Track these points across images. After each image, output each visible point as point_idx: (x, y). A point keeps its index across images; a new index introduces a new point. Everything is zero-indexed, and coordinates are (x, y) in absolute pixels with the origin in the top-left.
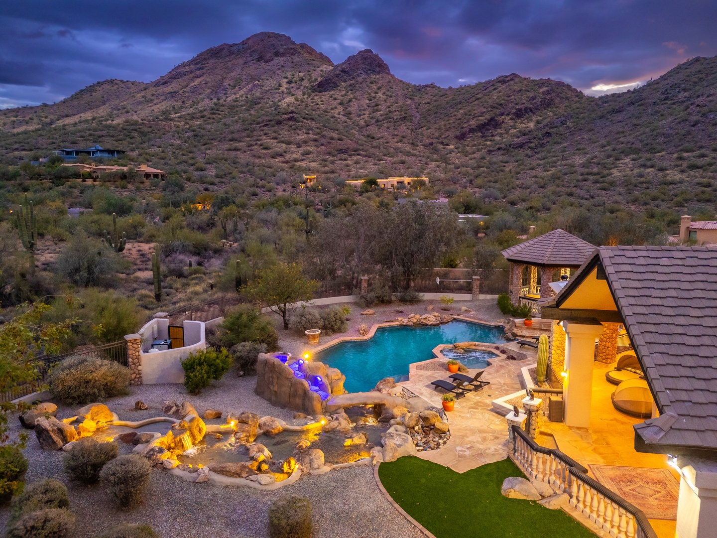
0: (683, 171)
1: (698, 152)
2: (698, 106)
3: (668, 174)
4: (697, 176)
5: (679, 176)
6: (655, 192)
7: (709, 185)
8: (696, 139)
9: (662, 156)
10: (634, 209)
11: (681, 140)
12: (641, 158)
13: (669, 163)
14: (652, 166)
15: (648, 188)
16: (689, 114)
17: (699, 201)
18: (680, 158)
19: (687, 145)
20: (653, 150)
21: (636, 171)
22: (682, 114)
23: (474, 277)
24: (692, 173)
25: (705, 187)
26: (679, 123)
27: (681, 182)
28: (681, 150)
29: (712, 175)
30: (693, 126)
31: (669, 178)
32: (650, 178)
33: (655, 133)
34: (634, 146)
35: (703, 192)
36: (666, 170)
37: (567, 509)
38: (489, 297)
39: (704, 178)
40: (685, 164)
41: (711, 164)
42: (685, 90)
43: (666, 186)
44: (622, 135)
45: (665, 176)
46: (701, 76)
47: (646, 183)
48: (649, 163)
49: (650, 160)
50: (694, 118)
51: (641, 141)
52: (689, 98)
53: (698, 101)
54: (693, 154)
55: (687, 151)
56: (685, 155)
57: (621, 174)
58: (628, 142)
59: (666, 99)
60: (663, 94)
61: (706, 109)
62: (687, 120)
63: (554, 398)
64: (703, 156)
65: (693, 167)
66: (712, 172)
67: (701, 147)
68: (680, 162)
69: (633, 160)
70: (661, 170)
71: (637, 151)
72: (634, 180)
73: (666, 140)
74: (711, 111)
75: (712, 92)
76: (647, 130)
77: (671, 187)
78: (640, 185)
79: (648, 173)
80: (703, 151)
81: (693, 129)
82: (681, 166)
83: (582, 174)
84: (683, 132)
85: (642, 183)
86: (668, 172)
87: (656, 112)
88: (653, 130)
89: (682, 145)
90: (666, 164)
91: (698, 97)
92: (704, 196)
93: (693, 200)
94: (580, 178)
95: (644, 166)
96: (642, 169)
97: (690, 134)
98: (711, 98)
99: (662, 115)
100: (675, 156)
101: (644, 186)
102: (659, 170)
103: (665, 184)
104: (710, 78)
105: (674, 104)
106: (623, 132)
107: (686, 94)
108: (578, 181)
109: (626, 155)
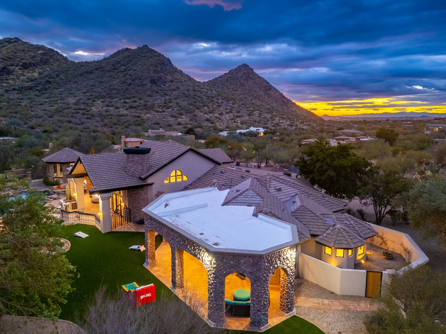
0: (127, 109)
1: (133, 100)
2: (130, 75)
3: (120, 111)
4: (133, 112)
5: (125, 112)
6: (115, 120)
7: (139, 117)
8: (131, 93)
9: (116, 101)
10: (105, 130)
11: (124, 93)
12: (106, 101)
13: (120, 105)
14: (112, 106)
15: (111, 118)
16: (126, 79)
17: (135, 125)
18: (125, 102)
19: (127, 95)
20: (111, 97)
21: (105, 108)
22: (123, 78)
23: (28, 172)
24: (131, 110)
25: (138, 118)
26: (122, 83)
27: (127, 115)
28: (125, 98)
29: (139, 111)
30: (129, 85)
31: (121, 113)
32: (112, 112)
33: (111, 87)
34: (101, 94)
35: (137, 120)
36: (119, 108)
37: (79, 223)
38: (37, 180)
39: (137, 113)
40: (128, 106)
41: (139, 106)
42: (123, 65)
43: (120, 117)
44: (94, 87)
45: (119, 112)
46: (130, 58)
47: (110, 115)
48: (110, 104)
49: (111, 102)
50: (129, 82)
51: (105, 92)
52: (125, 70)
53: (130, 72)
54: (131, 101)
55: (128, 99)
56: (127, 101)
57: (97, 110)
58: (98, 92)
59: (115, 69)
60: (112, 66)
61: (134, 77)
62: (126, 82)
63: (73, 202)
64: (135, 102)
65: (131, 107)
66: (140, 110)
67: (134, 97)
68: (125, 105)
69: (102, 102)
70: (117, 108)
71: (103, 97)
72: (104, 114)
73: (117, 92)
74: (136, 79)
75: (135, 68)
76: (107, 85)
77: (122, 117)
78: (107, 116)
79: (111, 110)
80: (135, 99)
81: (129, 87)
82: (126, 106)
83: (75, 109)
84: (125, 89)
85: (108, 115)
86: (120, 109)
87: (111, 76)
88: (110, 86)
89: (125, 95)
90: (118, 105)
91: (130, 70)
92: (137, 123)
93: (133, 125)
94: (74, 111)
95: (108, 106)
96: (107, 108)
97: (128, 90)
98: (135, 72)
99: (114, 78)
100: (122, 101)
101: (110, 117)
102: (116, 108)
103: (119, 116)
104: (134, 60)
105: (119, 72)
106: (95, 86)
107: (124, 68)
108: (73, 113)
109: (98, 99)
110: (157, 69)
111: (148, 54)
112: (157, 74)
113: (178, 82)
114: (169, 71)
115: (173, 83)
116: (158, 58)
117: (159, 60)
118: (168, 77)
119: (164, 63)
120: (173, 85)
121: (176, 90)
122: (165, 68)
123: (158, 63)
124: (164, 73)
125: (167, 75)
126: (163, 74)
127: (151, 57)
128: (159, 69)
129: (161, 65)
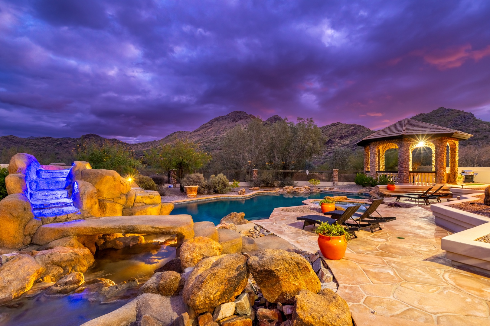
38: (346, 183)
110: (456, 123)
111: (445, 113)
112: (457, 127)
113: (485, 131)
114: (472, 124)
115: (478, 133)
116: (458, 114)
117: (459, 115)
118: (470, 128)
119: (464, 117)
120: (479, 135)
121: (482, 139)
122: (467, 121)
123: (457, 118)
124: (465, 125)
125: (469, 127)
126: (464, 127)
127: (448, 115)
128: (459, 123)
129: (461, 119)
